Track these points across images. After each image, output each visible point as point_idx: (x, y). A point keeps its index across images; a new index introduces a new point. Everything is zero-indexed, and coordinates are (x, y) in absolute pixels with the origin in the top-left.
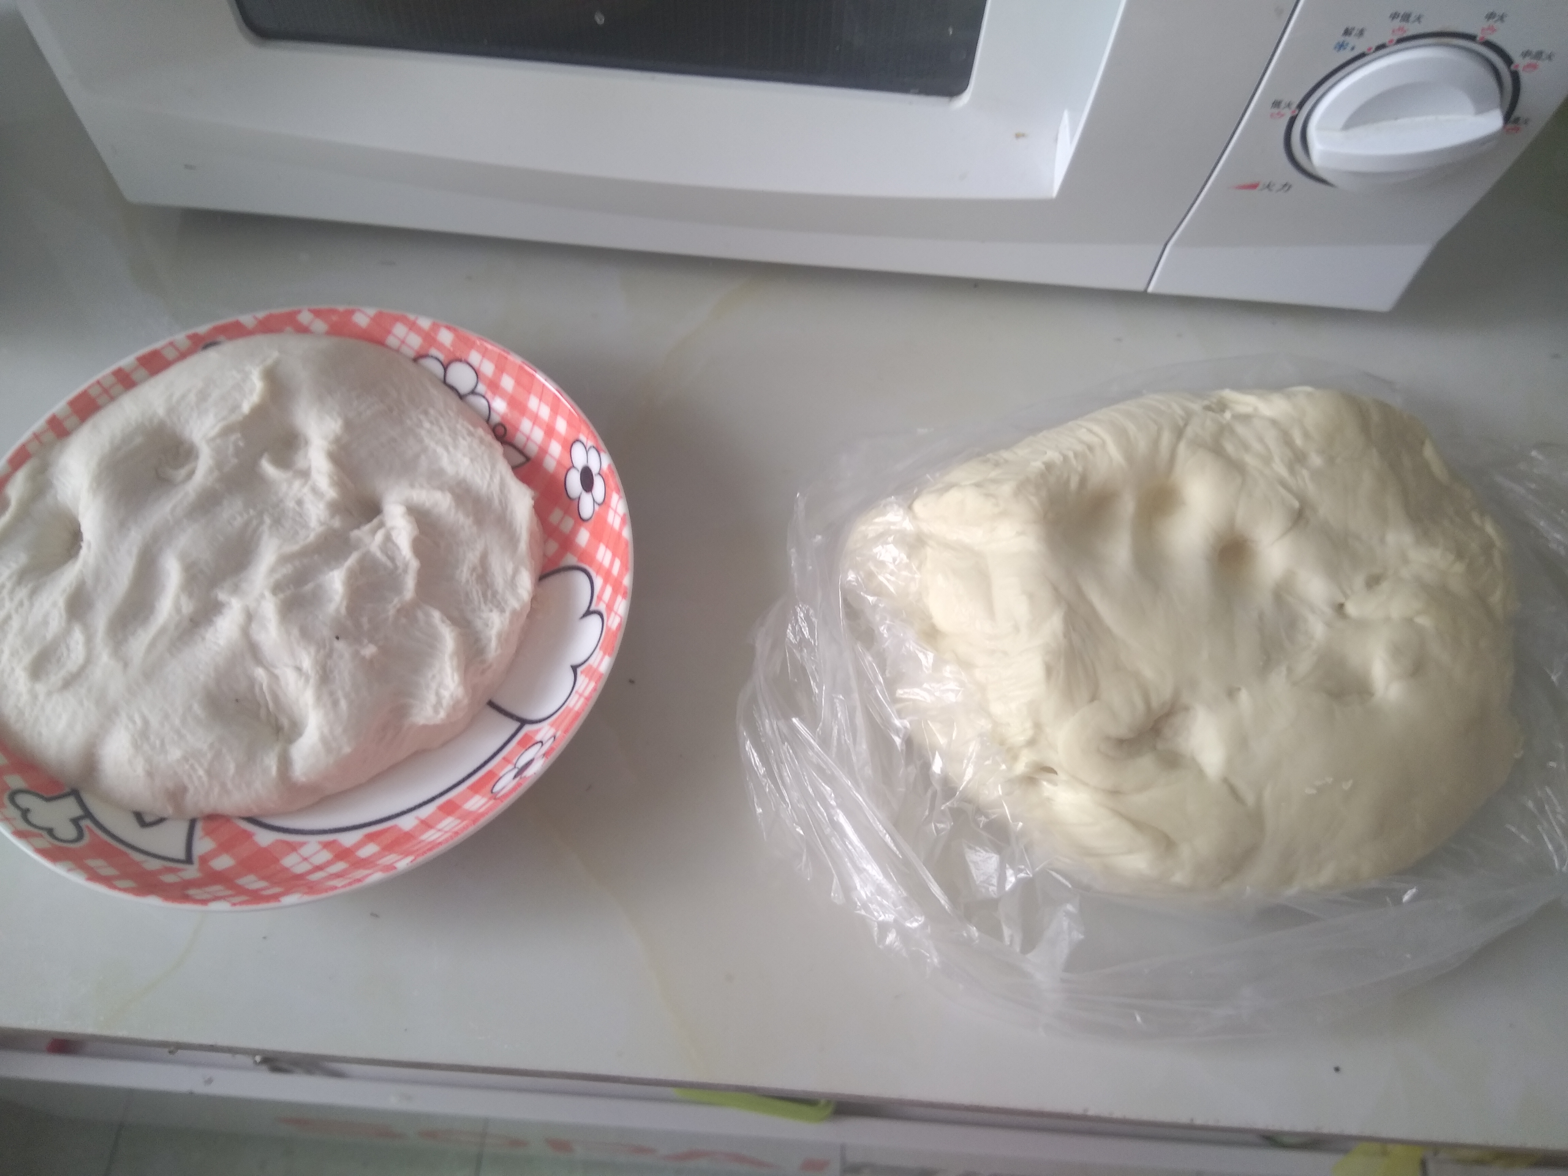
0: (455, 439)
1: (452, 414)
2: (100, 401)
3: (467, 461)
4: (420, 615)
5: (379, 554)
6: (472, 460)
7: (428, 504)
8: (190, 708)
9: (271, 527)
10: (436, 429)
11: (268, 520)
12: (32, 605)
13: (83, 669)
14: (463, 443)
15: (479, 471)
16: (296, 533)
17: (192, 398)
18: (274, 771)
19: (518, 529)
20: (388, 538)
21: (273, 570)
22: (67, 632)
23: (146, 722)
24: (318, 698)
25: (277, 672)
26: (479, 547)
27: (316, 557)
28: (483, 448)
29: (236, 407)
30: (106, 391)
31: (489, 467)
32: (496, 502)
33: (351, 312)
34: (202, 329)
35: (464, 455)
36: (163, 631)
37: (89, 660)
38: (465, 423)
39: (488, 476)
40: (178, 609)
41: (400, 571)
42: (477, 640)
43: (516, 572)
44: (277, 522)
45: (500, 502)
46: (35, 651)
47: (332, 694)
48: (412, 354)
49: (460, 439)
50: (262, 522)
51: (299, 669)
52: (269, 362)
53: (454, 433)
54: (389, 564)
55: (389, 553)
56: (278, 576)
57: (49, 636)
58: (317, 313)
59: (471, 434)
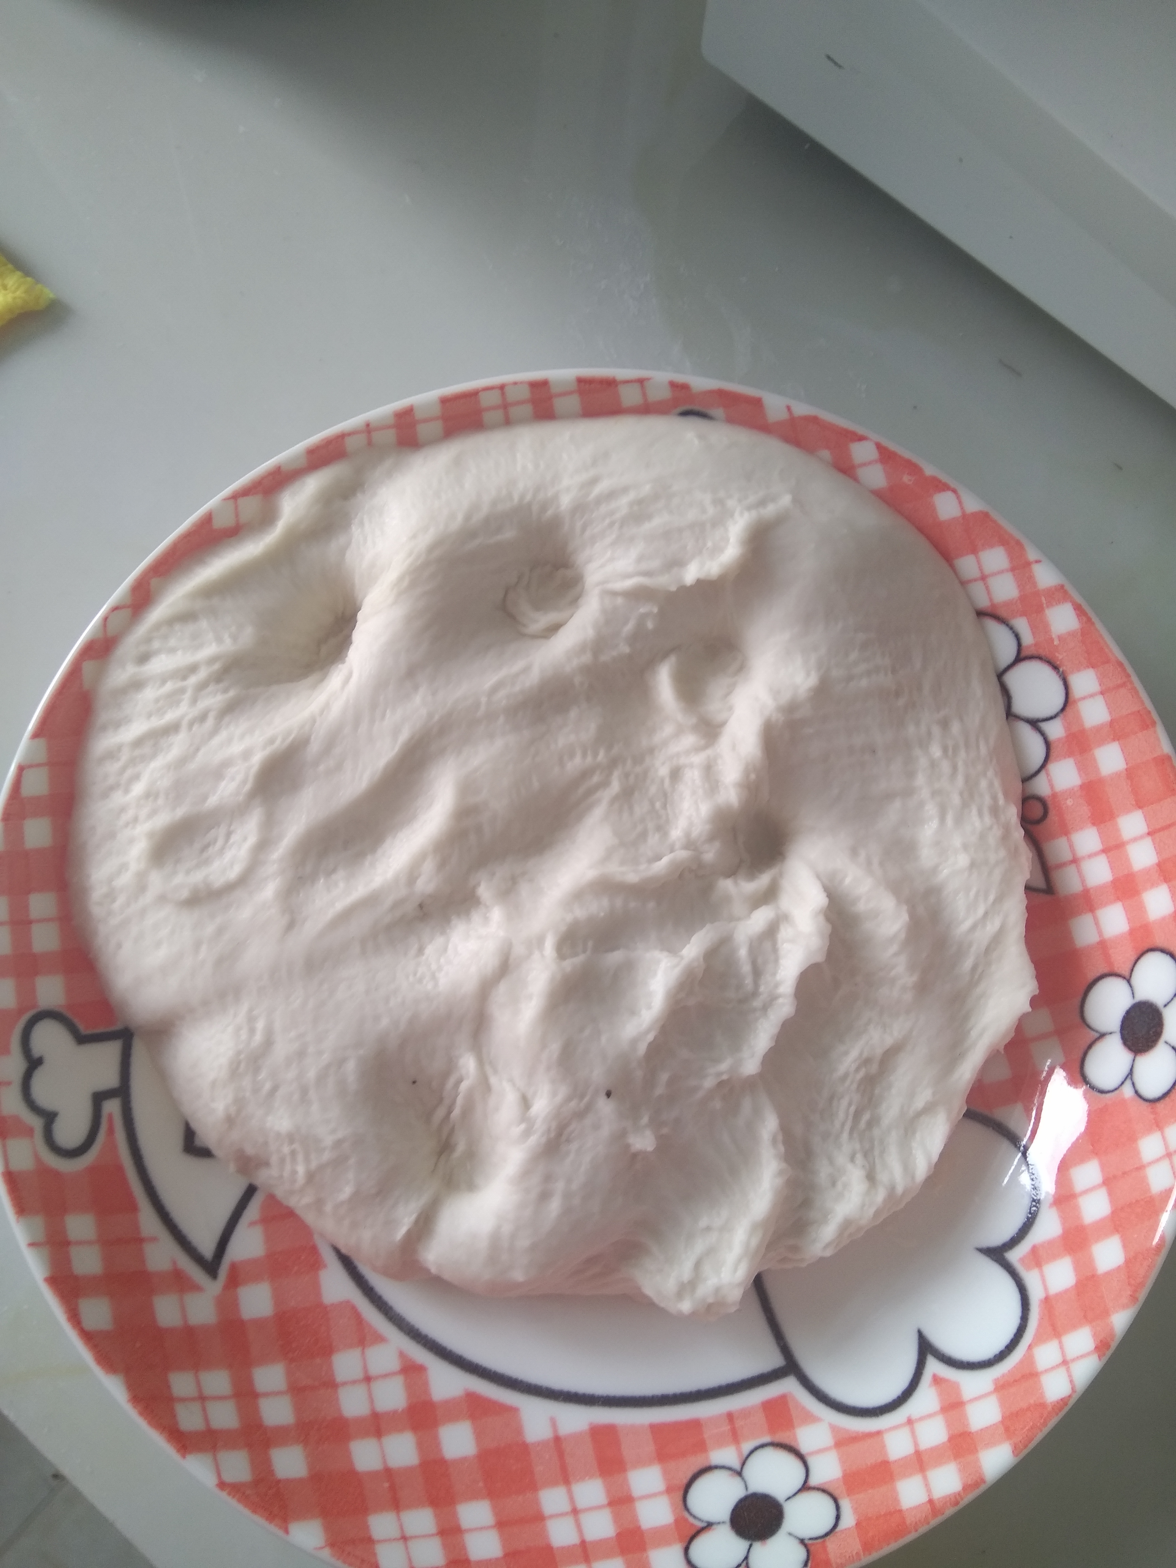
0: (965, 805)
1: (983, 750)
2: (488, 417)
3: (963, 860)
4: (747, 1105)
5: (743, 952)
6: (973, 865)
7: (861, 907)
8: (341, 1062)
9: (615, 799)
10: (945, 767)
11: (615, 786)
12: (215, 731)
13: (230, 888)
14: (975, 822)
15: (972, 893)
16: (643, 836)
17: (623, 503)
18: (401, 1233)
19: (974, 1034)
20: (771, 932)
21: (578, 896)
22: (239, 811)
23: (268, 1043)
24: (526, 1173)
25: (493, 1080)
26: (897, 1030)
27: (651, 905)
28: (1002, 853)
29: (676, 563)
30: (505, 406)
31: (992, 898)
32: (968, 964)
33: (941, 486)
34: (701, 383)
35: (965, 847)
36: (371, 901)
37: (244, 881)
38: (997, 784)
39: (981, 911)
40: (412, 875)
41: (757, 1003)
42: (806, 1203)
43: (929, 1109)
44: (627, 795)
45: (974, 968)
46: (180, 812)
47: (548, 1178)
48: (983, 602)
49: (974, 811)
50: (605, 784)
51: (525, 1103)
52: (770, 510)
53: (970, 792)
54: (749, 981)
55: (760, 961)
56: (580, 913)
57: (213, 801)
58: (886, 456)
59: (995, 811)
